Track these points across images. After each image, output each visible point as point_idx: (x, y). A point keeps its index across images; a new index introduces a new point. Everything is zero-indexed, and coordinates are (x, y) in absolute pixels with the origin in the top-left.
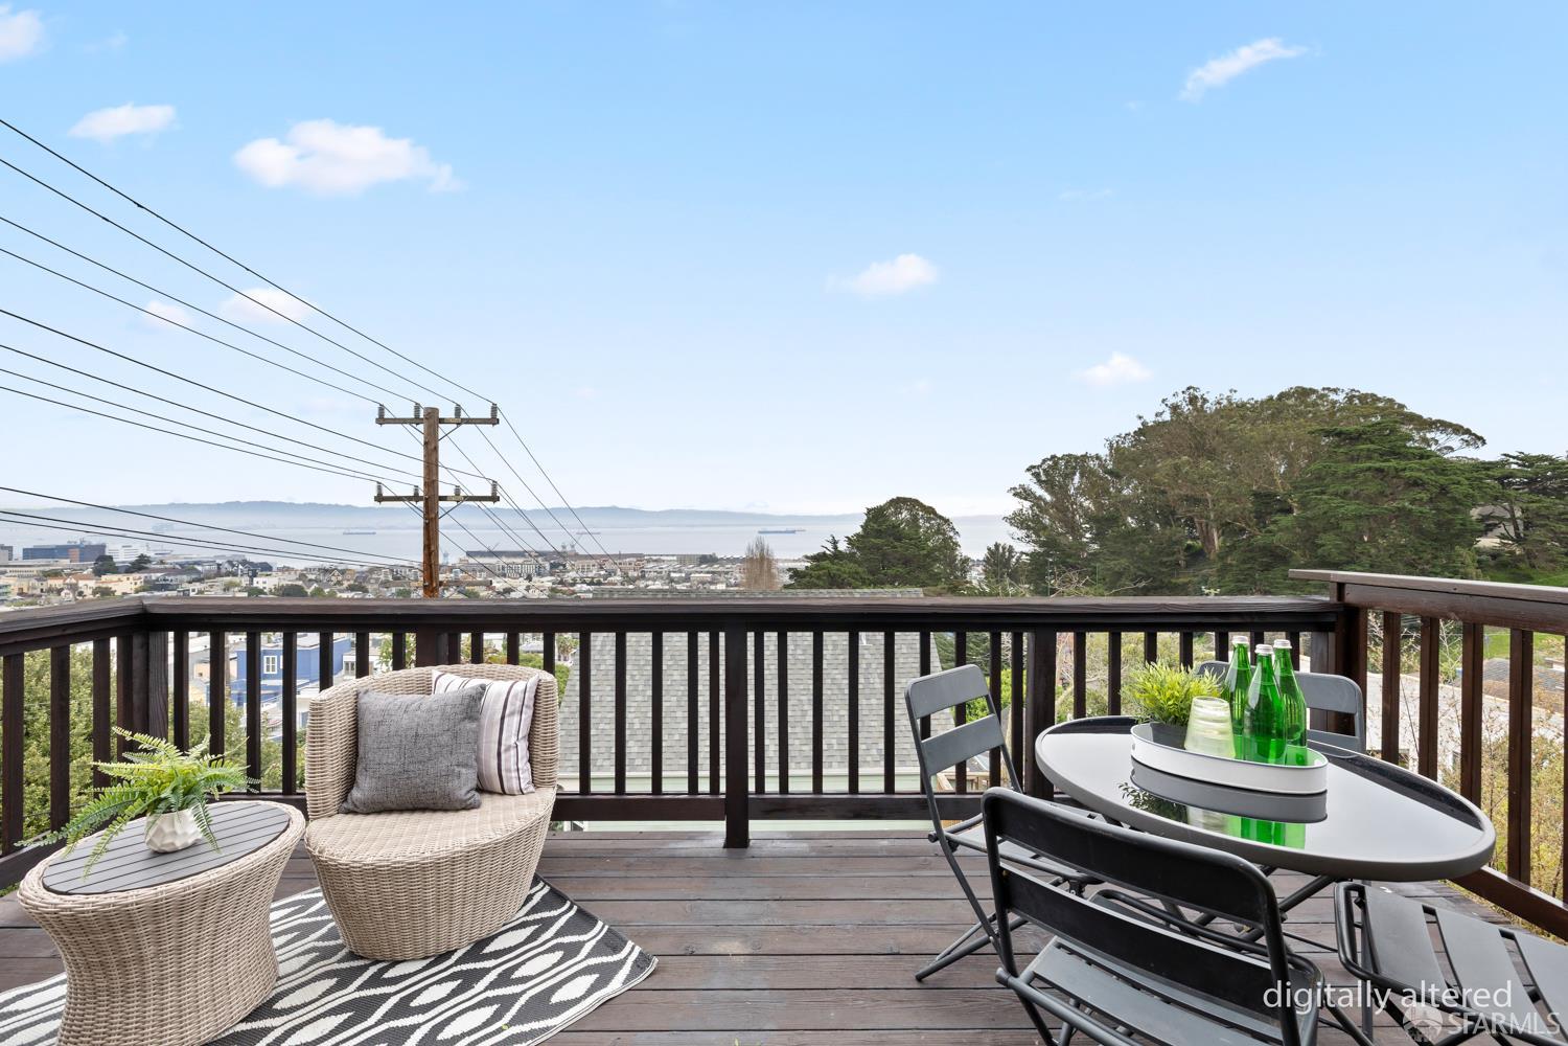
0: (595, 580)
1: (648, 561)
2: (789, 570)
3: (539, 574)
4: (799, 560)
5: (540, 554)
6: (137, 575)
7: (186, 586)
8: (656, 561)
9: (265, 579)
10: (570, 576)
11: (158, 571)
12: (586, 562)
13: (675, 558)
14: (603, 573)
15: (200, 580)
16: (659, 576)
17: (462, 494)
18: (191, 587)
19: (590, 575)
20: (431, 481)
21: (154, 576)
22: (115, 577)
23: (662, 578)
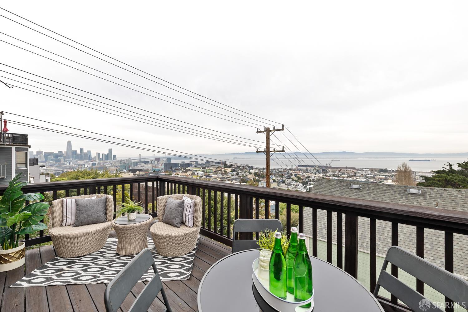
0: (337, 176)
1: (357, 170)
2: (422, 176)
3: (319, 173)
4: (429, 173)
5: (319, 167)
6: (230, 168)
7: (238, 171)
8: (361, 170)
9: (252, 170)
10: (328, 174)
11: (233, 167)
12: (334, 170)
13: (369, 169)
14: (340, 173)
15: (240, 170)
16: (362, 175)
17: (276, 150)
18: (239, 171)
19: (335, 174)
20: (268, 147)
21: (233, 169)
22: (227, 169)
23: (363, 176)
